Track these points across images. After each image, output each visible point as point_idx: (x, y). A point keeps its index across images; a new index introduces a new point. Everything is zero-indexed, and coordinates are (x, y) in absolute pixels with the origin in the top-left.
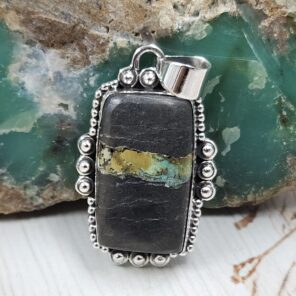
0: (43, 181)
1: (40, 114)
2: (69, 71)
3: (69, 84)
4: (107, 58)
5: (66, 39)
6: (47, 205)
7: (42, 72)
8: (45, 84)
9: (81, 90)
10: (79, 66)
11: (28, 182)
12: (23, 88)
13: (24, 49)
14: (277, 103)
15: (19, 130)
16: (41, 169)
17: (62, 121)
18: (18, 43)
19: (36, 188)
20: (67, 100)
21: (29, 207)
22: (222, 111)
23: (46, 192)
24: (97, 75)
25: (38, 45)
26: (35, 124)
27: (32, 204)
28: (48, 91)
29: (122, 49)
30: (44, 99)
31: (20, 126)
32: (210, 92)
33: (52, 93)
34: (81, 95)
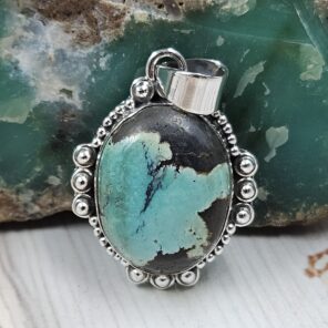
0: (40, 185)
1: (37, 101)
2: (75, 50)
3: (74, 66)
4: (122, 34)
5: (72, 9)
6: (45, 215)
7: (41, 49)
8: (44, 65)
9: (89, 73)
10: (87, 43)
11: (21, 185)
12: (16, 68)
13: (20, 19)
15: (10, 120)
16: (38, 169)
17: (64, 112)
18: (12, 12)
19: (31, 193)
20: (70, 85)
21: (22, 216)
22: (266, 105)
24: (109, 56)
25: (37, 15)
26: (30, 113)
27: (25, 212)
28: (48, 73)
29: (140, 24)
30: (42, 84)
31: (12, 116)
32: (252, 82)
33: (52, 75)
34: (89, 80)
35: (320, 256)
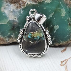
1: (9, 20)
2: (16, 10)
3: (16, 13)
4: (25, 7)
6: (10, 43)
7: (10, 9)
8: (10, 13)
9: (19, 14)
10: (19, 8)
11: (6, 37)
12: (5, 13)
13: (5, 3)
14: (68, 20)
15: (4, 24)
16: (9, 34)
17: (14, 22)
19: (8, 38)
20: (15, 17)
22: (54, 21)
23: (10, 39)
24: (23, 11)
25: (9, 3)
26: (7, 22)
27: (7, 42)
28: (11, 14)
29: (29, 5)
30: (10, 16)
32: (51, 16)
34: (19, 16)
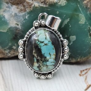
0: (10, 48)
1: (9, 26)
2: (19, 13)
3: (19, 17)
4: (32, 10)
5: (19, 3)
7: (11, 13)
8: (11, 17)
9: (23, 20)
11: (6, 48)
12: (4, 18)
13: (5, 5)
14: (88, 29)
15: (3, 31)
16: (10, 44)
17: (17, 29)
18: (3, 3)
19: (8, 50)
20: (18, 23)
21: (6, 56)
22: (70, 30)
23: (12, 52)
24: (28, 15)
25: (10, 4)
26: (8, 29)
27: (7, 55)
28: (12, 19)
29: (36, 7)
30: (11, 22)
31: (3, 30)
32: (66, 23)
33: (13, 20)
35: (84, 71)
